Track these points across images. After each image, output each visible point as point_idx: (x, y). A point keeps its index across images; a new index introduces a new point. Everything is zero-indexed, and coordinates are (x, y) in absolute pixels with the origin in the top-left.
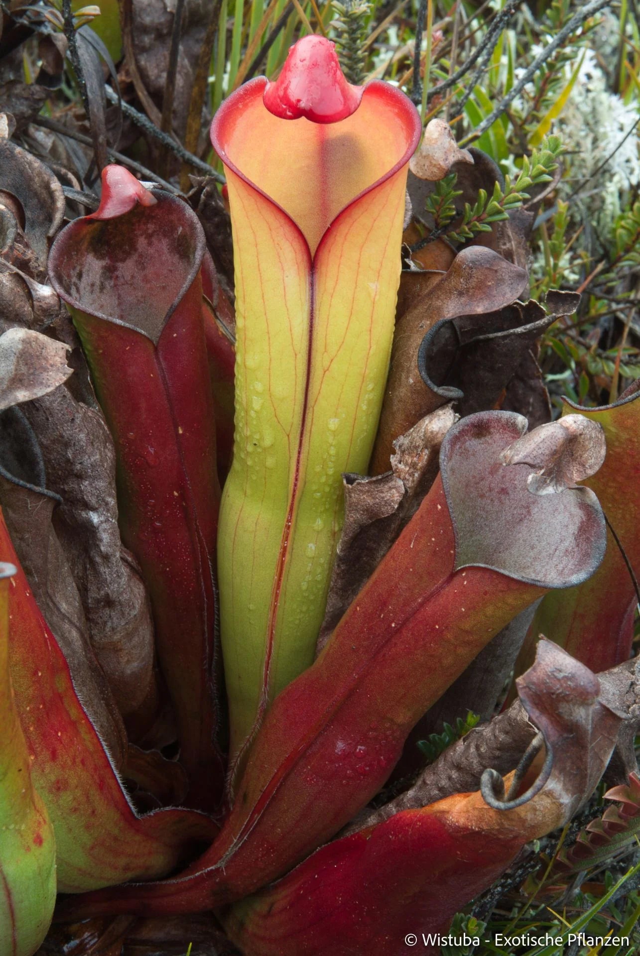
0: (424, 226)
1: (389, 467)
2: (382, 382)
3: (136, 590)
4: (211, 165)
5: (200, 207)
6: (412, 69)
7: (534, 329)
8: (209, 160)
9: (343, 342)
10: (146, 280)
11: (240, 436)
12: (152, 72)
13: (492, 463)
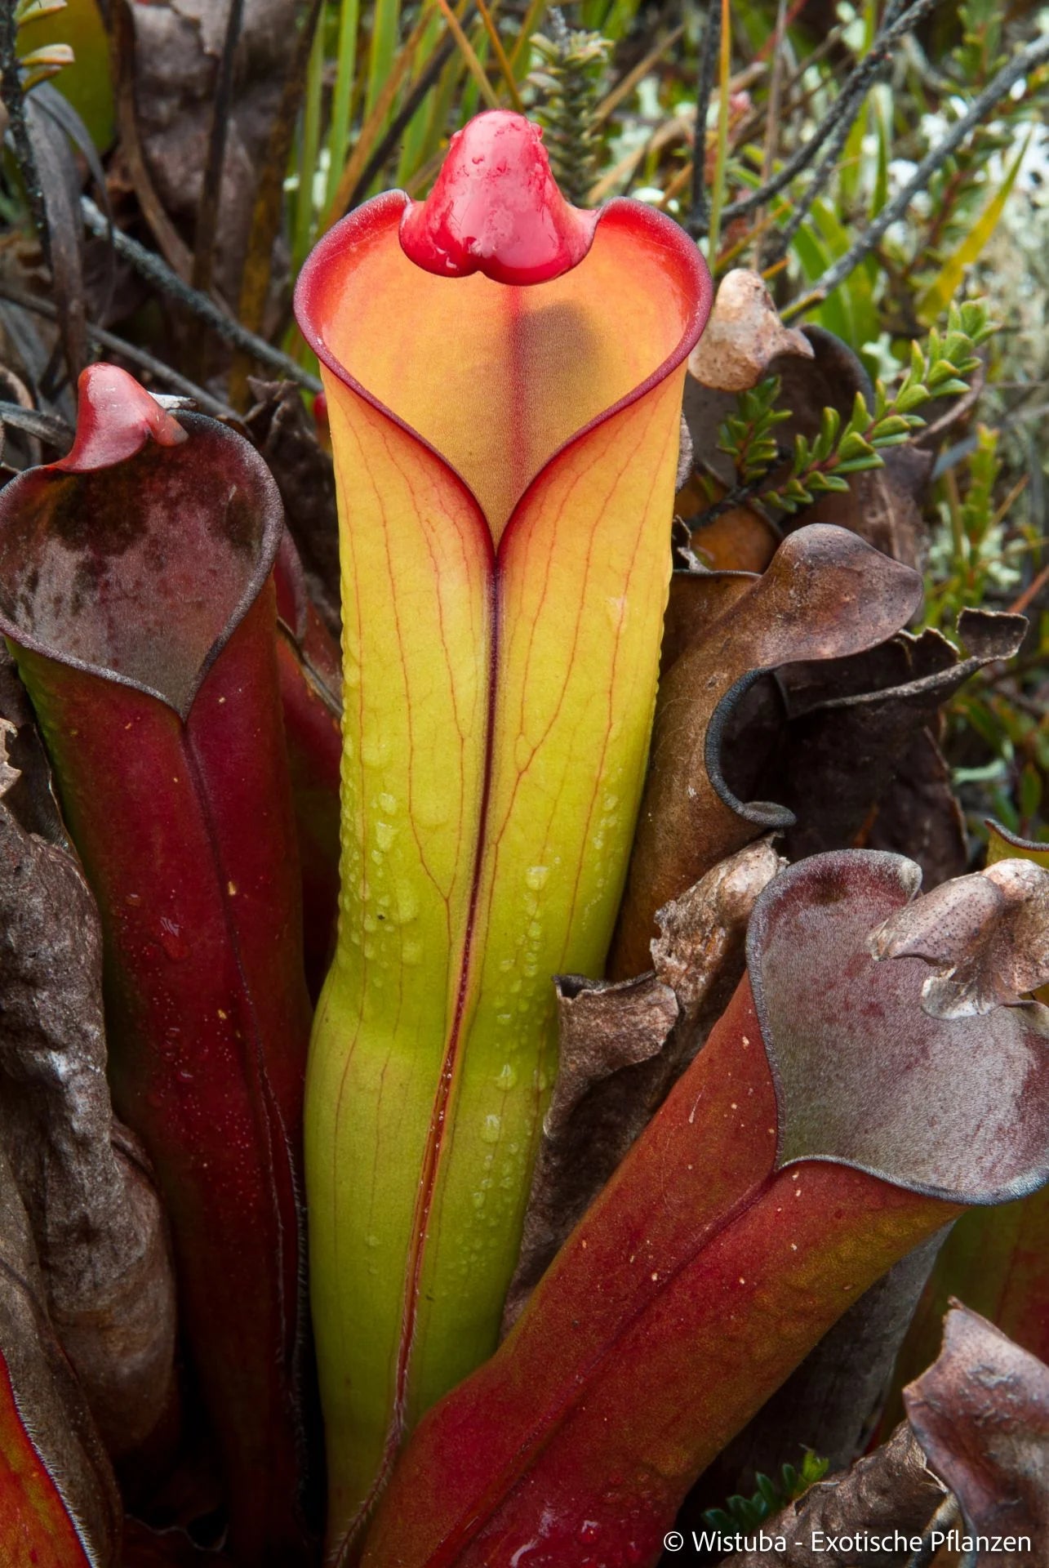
0: (714, 479)
1: (648, 963)
2: (633, 794)
3: (142, 1208)
4: (290, 354)
5: (270, 442)
6: (688, 169)
7: (935, 688)
8: (286, 343)
9: (556, 716)
10: (165, 590)
11: (351, 900)
12: (174, 172)
13: (850, 954)
